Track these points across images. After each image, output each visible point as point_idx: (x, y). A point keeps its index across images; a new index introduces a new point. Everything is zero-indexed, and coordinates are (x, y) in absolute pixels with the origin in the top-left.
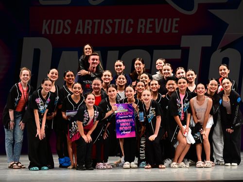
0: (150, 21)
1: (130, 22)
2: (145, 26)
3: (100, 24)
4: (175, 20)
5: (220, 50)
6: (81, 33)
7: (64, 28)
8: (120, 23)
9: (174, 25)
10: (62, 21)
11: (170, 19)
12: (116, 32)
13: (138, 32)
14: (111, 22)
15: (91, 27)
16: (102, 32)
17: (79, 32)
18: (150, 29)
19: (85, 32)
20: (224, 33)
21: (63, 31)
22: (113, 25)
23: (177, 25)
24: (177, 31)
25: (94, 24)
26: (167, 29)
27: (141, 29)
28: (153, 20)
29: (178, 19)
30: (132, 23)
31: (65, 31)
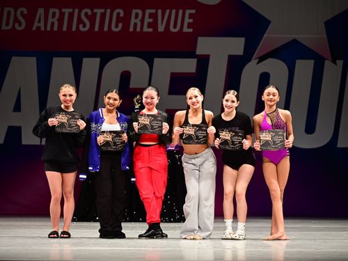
0: (150, 14)
1: (118, 14)
2: (142, 21)
3: (71, 15)
4: (188, 12)
5: (257, 60)
6: (43, 29)
7: (16, 20)
8: (103, 15)
9: (187, 20)
10: (12, 10)
11: (181, 12)
12: (97, 29)
13: (131, 29)
14: (90, 13)
15: (58, 20)
16: (74, 29)
17: (39, 28)
18: (150, 25)
19: (49, 29)
20: (263, 35)
21: (14, 26)
22: (92, 18)
23: (191, 21)
24: (191, 30)
25: (62, 15)
26: (175, 26)
27: (135, 25)
28: (153, 11)
29: (193, 11)
30: (122, 15)
31: (17, 25)
